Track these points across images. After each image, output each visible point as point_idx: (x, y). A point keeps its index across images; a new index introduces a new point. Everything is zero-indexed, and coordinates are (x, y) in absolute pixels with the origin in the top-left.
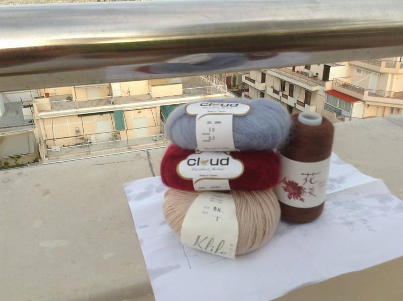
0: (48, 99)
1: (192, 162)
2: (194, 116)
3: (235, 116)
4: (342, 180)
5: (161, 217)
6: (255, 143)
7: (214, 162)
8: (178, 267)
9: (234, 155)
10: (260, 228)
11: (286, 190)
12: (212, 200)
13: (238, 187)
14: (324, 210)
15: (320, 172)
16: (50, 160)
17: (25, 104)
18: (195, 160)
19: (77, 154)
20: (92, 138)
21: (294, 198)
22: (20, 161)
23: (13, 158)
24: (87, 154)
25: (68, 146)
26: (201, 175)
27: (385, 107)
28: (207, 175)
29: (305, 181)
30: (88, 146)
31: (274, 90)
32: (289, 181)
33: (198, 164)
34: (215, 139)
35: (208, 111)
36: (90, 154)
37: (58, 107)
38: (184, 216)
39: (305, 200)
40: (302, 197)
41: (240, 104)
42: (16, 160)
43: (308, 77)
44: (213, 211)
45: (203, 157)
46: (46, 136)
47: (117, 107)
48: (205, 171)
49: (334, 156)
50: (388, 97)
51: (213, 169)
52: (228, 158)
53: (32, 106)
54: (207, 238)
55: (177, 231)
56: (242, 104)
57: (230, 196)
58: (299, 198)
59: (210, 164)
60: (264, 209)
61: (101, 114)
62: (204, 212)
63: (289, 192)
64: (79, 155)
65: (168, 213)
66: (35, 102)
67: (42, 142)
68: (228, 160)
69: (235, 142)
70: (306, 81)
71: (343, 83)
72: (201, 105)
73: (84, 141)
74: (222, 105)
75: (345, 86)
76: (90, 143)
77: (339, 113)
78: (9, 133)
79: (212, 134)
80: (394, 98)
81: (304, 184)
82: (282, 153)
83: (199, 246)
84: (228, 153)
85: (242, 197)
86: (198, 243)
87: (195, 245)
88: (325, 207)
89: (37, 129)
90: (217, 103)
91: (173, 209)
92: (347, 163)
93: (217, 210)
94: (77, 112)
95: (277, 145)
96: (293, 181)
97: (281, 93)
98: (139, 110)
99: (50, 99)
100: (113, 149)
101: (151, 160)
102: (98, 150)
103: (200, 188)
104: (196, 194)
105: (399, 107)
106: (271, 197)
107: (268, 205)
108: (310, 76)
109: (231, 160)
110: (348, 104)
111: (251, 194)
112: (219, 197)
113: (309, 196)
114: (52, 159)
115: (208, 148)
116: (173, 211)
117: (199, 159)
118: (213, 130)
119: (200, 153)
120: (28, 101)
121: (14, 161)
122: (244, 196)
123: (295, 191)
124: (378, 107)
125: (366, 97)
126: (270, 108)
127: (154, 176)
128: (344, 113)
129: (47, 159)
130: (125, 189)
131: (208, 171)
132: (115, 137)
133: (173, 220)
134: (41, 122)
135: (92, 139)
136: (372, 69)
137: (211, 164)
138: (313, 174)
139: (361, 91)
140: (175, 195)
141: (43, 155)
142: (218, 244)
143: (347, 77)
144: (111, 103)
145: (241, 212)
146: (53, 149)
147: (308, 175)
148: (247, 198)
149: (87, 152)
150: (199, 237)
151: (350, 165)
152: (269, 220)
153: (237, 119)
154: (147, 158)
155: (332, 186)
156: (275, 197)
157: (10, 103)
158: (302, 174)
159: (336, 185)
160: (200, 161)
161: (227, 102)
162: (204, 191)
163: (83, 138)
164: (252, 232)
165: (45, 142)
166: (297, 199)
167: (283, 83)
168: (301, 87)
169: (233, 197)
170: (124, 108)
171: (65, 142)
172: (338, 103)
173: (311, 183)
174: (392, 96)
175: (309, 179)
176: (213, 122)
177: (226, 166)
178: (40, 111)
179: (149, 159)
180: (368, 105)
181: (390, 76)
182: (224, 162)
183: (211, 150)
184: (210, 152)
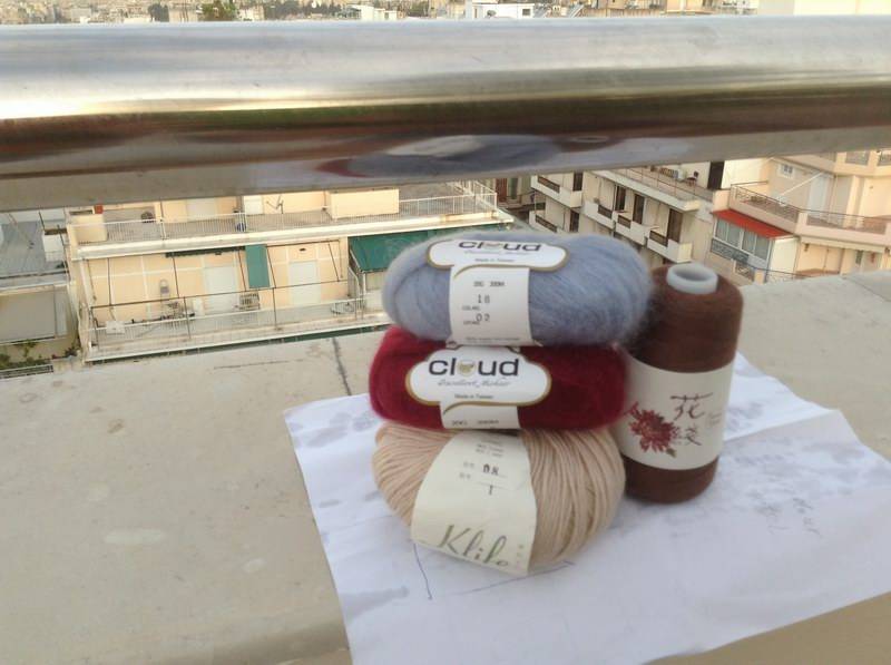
0: (100, 216)
1: (438, 368)
2: (447, 269)
3: (534, 272)
4: (754, 410)
5: (368, 481)
6: (575, 330)
7: (487, 368)
8: (404, 592)
9: (531, 353)
10: (583, 509)
11: (637, 430)
12: (480, 449)
13: (536, 422)
14: (717, 474)
15: (711, 394)
16: (102, 351)
17: (49, 226)
18: (446, 363)
19: (162, 340)
20: (197, 304)
21: (655, 449)
22: (34, 354)
23: (19, 345)
24: (185, 341)
25: (143, 321)
26: (458, 396)
27: (844, 249)
28: (472, 397)
29: (678, 413)
30: (187, 323)
31: (600, 206)
32: (645, 413)
33: (452, 372)
34: (491, 319)
35: (477, 260)
36: (190, 339)
37: (121, 235)
38: (421, 482)
39: (678, 453)
40: (672, 446)
41: (544, 246)
42: (27, 351)
43: (676, 180)
44: (483, 474)
45: (463, 357)
46: (95, 298)
47: (253, 237)
48: (468, 387)
49: (739, 360)
50: (852, 228)
51: (485, 383)
52: (517, 360)
53: (64, 231)
54: (468, 530)
55: (405, 514)
56: (549, 245)
57: (518, 441)
58: (665, 449)
59: (477, 373)
60: (591, 471)
61: (218, 251)
62: (462, 475)
63: (643, 434)
64: (168, 343)
65: (384, 475)
66: (70, 223)
67: (85, 311)
68: (516, 363)
69: (533, 325)
70: (673, 189)
71: (753, 195)
72: (461, 245)
73: (177, 310)
74: (506, 247)
75: (756, 201)
76: (192, 315)
77: (742, 261)
78: (13, 290)
79: (484, 308)
80: (864, 229)
81: (676, 419)
82: (631, 352)
83: (452, 548)
84: (518, 350)
85: (544, 445)
86: (449, 540)
87: (441, 545)
88: (720, 468)
89: (75, 282)
90: (494, 243)
91: (396, 467)
92: (765, 373)
93: (491, 470)
94: (164, 247)
95: (622, 334)
96: (652, 412)
97: (615, 215)
98: (302, 246)
99: (105, 216)
100: (244, 331)
101: (341, 359)
102: (208, 332)
103: (455, 423)
104: (445, 435)
105: (874, 249)
106: (606, 446)
107: (599, 464)
108: (680, 177)
109: (524, 365)
110: (763, 240)
111: (563, 438)
112: (495, 443)
113: (687, 444)
114: (107, 350)
115: (474, 339)
116: (395, 470)
117: (454, 360)
118: (487, 299)
119: (455, 349)
120: (55, 221)
121: (23, 352)
122: (548, 442)
123: (656, 433)
124: (828, 249)
125: (801, 226)
126: (608, 255)
127: (349, 394)
128: (753, 260)
129: (95, 348)
130: (288, 421)
131: (472, 387)
132: (248, 302)
133: (395, 492)
134: (82, 266)
135: (196, 308)
136: (816, 165)
137: (481, 372)
138: (696, 398)
139: (792, 213)
140: (400, 438)
141: (85, 341)
142: (492, 544)
143: (761, 183)
144: (240, 228)
145: (541, 476)
146: (109, 327)
147: (685, 398)
148: (555, 446)
149: (183, 335)
150: (451, 528)
151: (771, 379)
152: (600, 494)
153: (540, 279)
154: (334, 355)
155: (734, 422)
156: (615, 447)
157: (16, 223)
158: (673, 397)
159: (742, 420)
160: (456, 364)
161: (515, 240)
162: (462, 430)
163: (175, 305)
164: (565, 518)
165: (91, 313)
166: (661, 449)
167: (621, 193)
168: (660, 202)
169: (524, 443)
170: (268, 239)
171: (137, 312)
172: (740, 239)
173: (692, 416)
174: (858, 225)
175: (687, 408)
176: (487, 284)
177: (512, 377)
178: (82, 244)
179: (338, 356)
180: (807, 245)
181: (855, 181)
182: (509, 368)
183: (479, 343)
184: (480, 346)
